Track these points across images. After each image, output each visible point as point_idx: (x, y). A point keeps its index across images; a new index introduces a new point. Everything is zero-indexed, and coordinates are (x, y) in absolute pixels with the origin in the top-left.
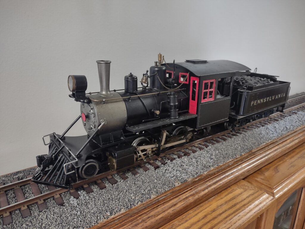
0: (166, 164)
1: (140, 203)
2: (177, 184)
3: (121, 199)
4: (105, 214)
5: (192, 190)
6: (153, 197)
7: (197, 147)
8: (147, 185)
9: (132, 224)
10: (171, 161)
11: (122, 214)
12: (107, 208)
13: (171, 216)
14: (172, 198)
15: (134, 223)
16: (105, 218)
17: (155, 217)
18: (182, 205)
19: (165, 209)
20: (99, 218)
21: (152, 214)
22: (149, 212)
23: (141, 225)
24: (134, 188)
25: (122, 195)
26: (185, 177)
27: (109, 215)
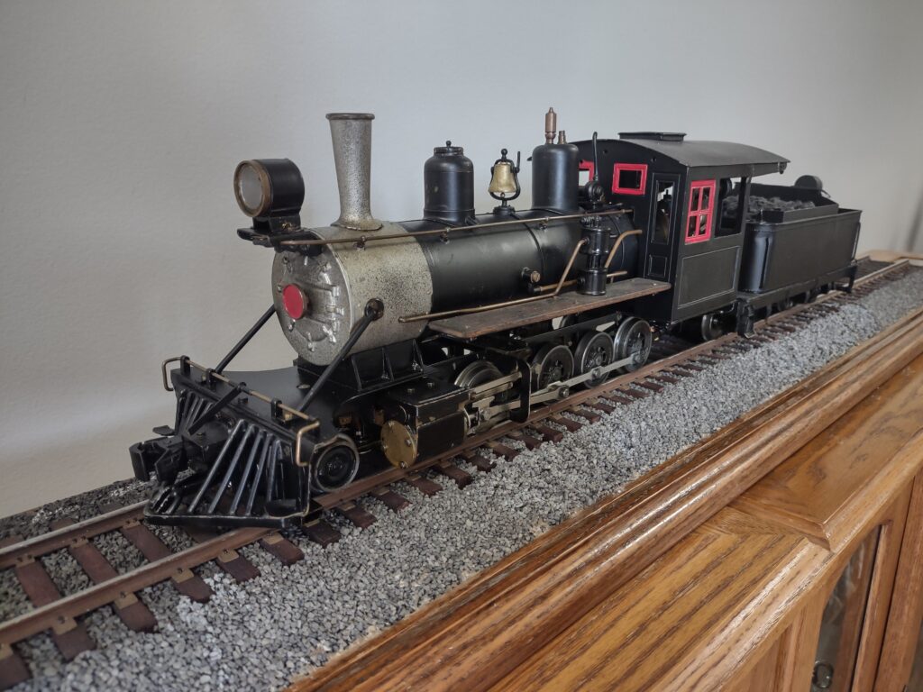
0: (492, 470)
1: (426, 600)
2: (538, 531)
3: (362, 592)
4: (312, 648)
5: (591, 544)
6: (466, 576)
7: (578, 414)
8: (441, 538)
9: (411, 673)
10: (507, 459)
11: (372, 643)
12: (315, 626)
13: (536, 636)
14: (531, 574)
15: (420, 671)
16: (312, 663)
17: (485, 644)
18: (566, 595)
19: (513, 615)
20: (290, 664)
21: (475, 634)
22: (463, 628)
23: (442, 674)
24: (399, 552)
25: (365, 580)
26: (558, 505)
27: (326, 648)
